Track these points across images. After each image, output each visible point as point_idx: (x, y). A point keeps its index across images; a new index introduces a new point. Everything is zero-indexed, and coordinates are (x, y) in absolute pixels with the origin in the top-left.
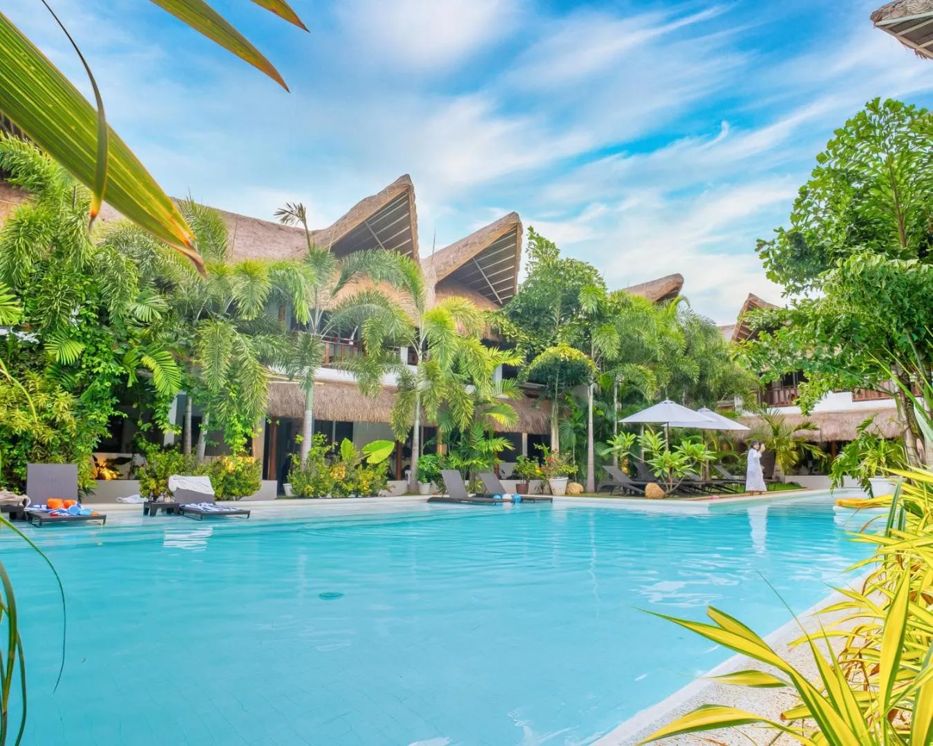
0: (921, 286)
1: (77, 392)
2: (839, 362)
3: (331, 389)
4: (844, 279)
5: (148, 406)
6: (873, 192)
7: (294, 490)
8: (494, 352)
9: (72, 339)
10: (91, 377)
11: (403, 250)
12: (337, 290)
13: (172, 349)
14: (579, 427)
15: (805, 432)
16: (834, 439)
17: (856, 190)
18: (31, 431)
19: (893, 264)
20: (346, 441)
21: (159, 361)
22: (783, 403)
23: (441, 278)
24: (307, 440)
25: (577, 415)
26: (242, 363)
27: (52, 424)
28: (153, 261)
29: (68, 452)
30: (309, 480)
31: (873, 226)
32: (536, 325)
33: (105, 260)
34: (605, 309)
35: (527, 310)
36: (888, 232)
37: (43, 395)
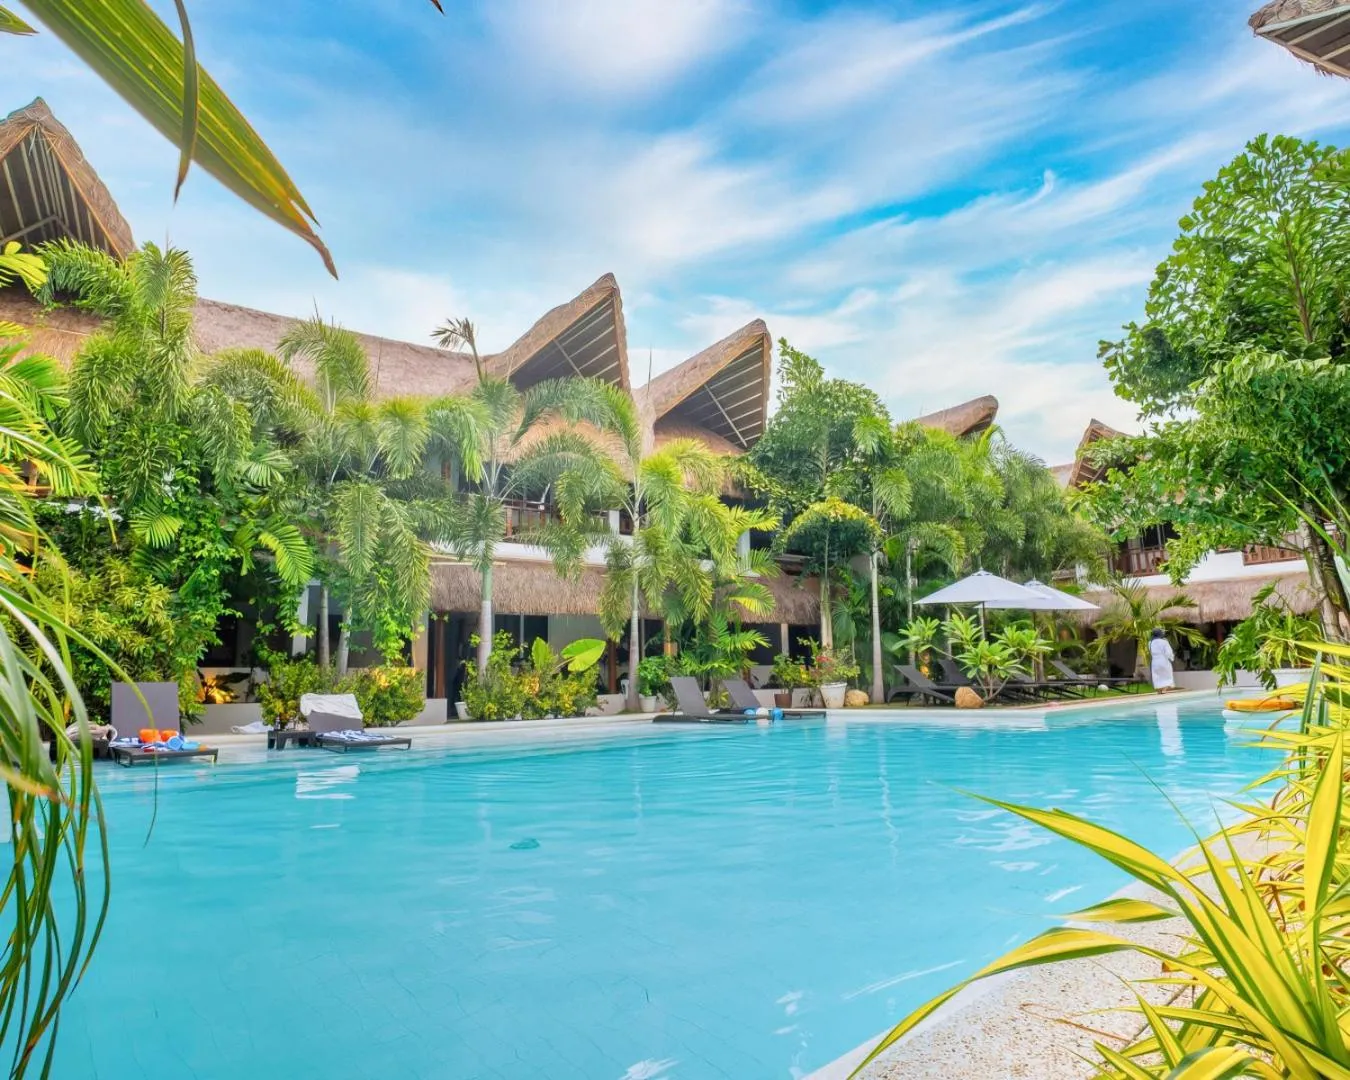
0: (1337, 395)
1: (174, 584)
2: (1223, 508)
3: (517, 571)
4: (1226, 390)
5: (271, 601)
6: (1262, 268)
7: (470, 711)
8: (738, 512)
9: (165, 513)
10: (192, 564)
11: (608, 377)
12: (521, 434)
13: (300, 523)
14: (859, 613)
15: (1178, 610)
16: (1219, 618)
17: (1237, 266)
18: (115, 639)
19: (1294, 366)
20: (539, 642)
21: (281, 538)
22: (1144, 571)
23: (661, 414)
24: (486, 640)
25: (856, 597)
26: (393, 539)
27: (142, 628)
28: (269, 403)
29: (164, 664)
30: (489, 696)
31: (1264, 314)
32: (795, 475)
33: (206, 404)
34: (890, 447)
35: (781, 453)
36: (1286, 322)
37: (129, 589)
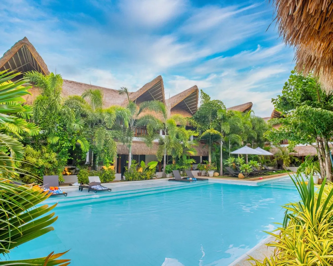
0: (323, 115)
1: (57, 152)
2: (299, 138)
3: (137, 144)
4: (299, 113)
5: (80, 155)
6: (310, 83)
7: (126, 178)
8: (190, 131)
9: (55, 136)
10: (62, 147)
11: (159, 99)
12: (138, 114)
13: (87, 137)
14: (217, 154)
15: (293, 153)
16: (302, 155)
17: (304, 82)
18: (44, 165)
19: (313, 109)
20: (142, 162)
21: (82, 141)
22: (286, 143)
23: (172, 107)
24: (130, 162)
25: (217, 150)
26: (108, 140)
27: (50, 162)
28: (79, 110)
29: (56, 171)
30: (130, 175)
31: (310, 94)
32: (204, 122)
33: (65, 111)
34: (225, 116)
35: (200, 117)
36: (315, 95)
37: (47, 154)
